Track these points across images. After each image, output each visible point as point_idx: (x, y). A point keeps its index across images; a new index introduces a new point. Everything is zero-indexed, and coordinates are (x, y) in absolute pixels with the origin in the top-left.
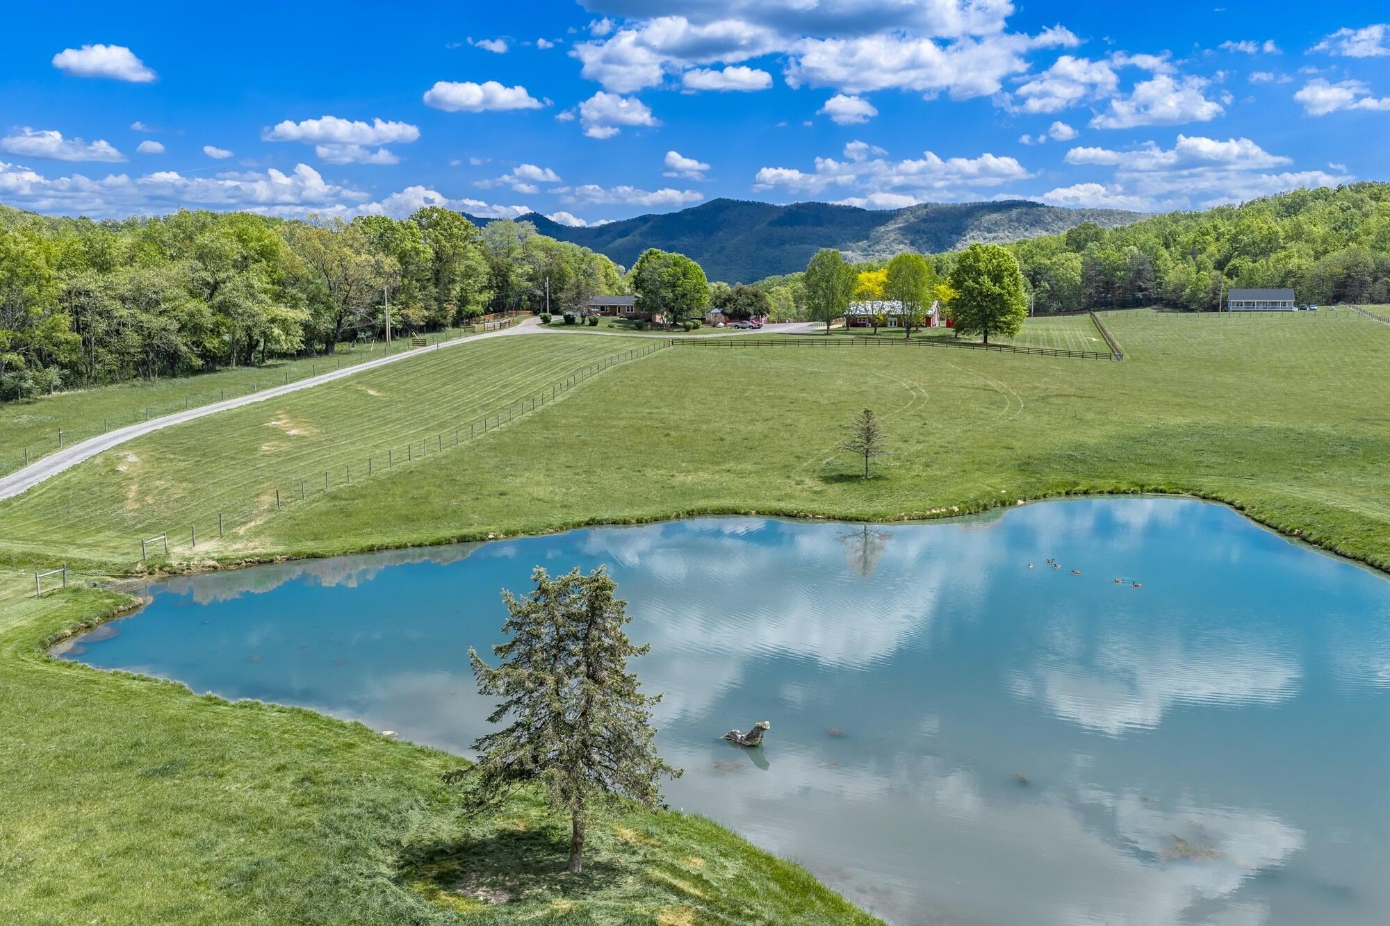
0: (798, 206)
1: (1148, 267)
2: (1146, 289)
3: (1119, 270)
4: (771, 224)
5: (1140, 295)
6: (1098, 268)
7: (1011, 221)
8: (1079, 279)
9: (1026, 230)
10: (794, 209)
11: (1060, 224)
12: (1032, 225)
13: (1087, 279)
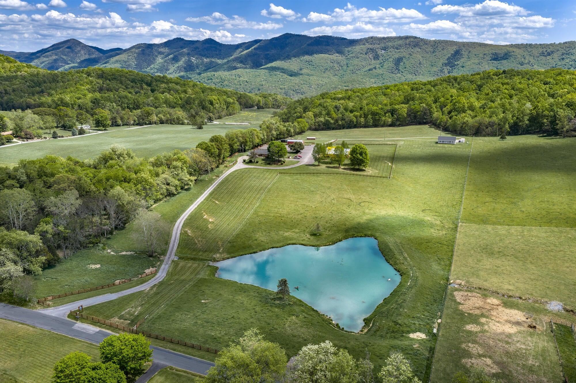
0: (319, 37)
1: (428, 111)
2: (427, 119)
3: (418, 112)
4: (308, 45)
5: (425, 121)
6: (412, 111)
7: (406, 44)
8: (405, 115)
9: (412, 48)
10: (318, 39)
11: (426, 46)
12: (415, 46)
13: (409, 115)
